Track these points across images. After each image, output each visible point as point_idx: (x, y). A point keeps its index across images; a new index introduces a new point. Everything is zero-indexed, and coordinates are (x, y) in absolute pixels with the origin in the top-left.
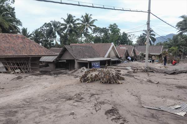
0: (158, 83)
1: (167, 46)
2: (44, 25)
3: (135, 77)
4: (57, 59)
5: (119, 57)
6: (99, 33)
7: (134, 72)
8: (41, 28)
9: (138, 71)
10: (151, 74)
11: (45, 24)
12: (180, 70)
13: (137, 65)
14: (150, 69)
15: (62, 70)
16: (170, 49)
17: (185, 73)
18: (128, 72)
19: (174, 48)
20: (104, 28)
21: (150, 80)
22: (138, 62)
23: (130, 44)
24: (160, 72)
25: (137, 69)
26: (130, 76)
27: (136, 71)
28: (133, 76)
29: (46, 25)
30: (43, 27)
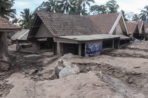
2: (42, 4)
4: (29, 37)
5: (128, 34)
6: (97, 11)
8: (39, 7)
11: (44, 2)
15: (48, 51)
20: (102, 6)
29: (45, 4)
30: (41, 6)
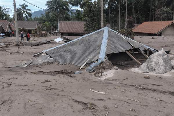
0: (23, 53)
1: (42, 21)
3: (7, 51)
7: (7, 47)
9: (11, 45)
10: (21, 47)
12: (42, 42)
13: (12, 40)
14: (21, 43)
16: (44, 23)
17: (46, 44)
18: (1, 47)
19: (47, 23)
21: (18, 52)
22: (14, 37)
23: (6, 19)
24: (29, 45)
25: (10, 44)
26: (3, 50)
27: (8, 46)
28: (5, 50)
